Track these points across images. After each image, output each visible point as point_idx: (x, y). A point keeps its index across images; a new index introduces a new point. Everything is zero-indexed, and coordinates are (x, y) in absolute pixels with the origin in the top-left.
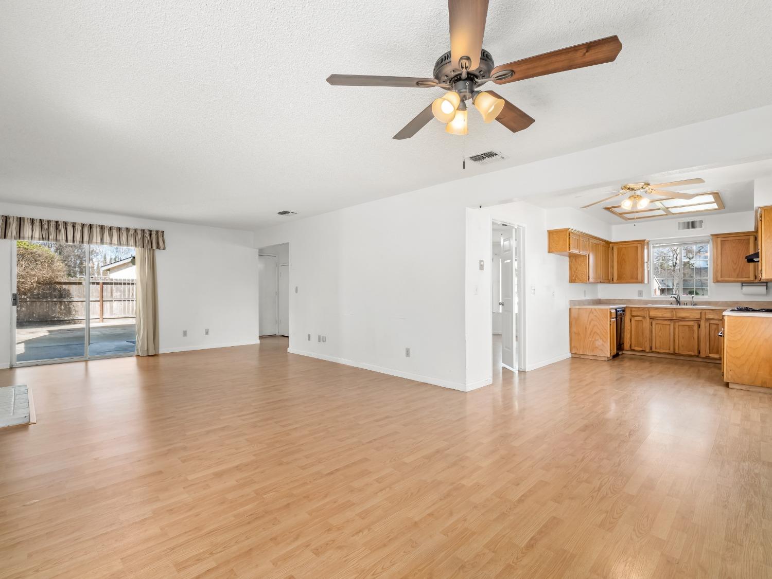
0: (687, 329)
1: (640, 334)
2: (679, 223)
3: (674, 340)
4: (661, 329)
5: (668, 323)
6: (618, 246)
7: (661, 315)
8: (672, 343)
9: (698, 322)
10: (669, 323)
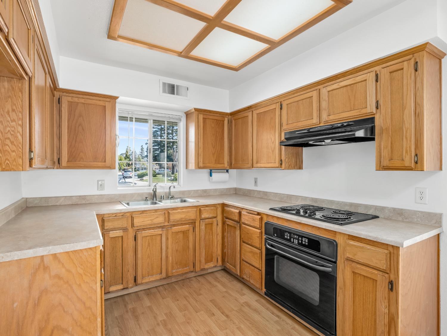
0: (181, 235)
1: (119, 261)
2: (164, 84)
3: (167, 257)
4: (149, 244)
5: (159, 231)
6: (70, 99)
7: (149, 222)
8: (164, 263)
9: (193, 223)
10: (160, 233)
